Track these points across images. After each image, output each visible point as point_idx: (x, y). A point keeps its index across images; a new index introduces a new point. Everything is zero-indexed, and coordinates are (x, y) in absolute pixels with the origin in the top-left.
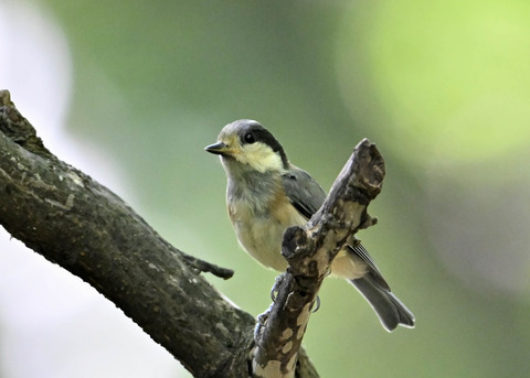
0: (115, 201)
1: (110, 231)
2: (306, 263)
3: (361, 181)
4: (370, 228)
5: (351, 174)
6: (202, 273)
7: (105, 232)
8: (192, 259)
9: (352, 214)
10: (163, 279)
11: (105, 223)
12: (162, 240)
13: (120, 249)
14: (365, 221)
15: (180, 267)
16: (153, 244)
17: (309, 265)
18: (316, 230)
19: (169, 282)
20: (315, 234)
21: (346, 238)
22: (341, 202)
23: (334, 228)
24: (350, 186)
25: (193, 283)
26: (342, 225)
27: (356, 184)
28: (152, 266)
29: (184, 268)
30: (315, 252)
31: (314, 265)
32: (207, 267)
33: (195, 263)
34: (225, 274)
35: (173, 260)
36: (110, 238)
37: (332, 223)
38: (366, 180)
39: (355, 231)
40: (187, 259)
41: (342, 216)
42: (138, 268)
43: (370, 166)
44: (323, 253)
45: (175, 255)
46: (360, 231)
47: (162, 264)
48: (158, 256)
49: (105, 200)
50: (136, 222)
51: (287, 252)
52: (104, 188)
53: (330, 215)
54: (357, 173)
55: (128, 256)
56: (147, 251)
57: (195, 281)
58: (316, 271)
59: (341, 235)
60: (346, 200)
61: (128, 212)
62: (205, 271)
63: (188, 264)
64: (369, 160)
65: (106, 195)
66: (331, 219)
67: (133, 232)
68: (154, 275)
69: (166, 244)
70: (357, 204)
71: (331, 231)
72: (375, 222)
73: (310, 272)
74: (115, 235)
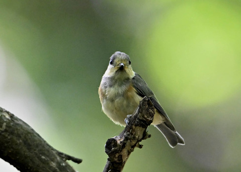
0: (26, 126)
1: (23, 140)
2: (117, 156)
3: (143, 116)
4: (148, 139)
5: (138, 113)
6: (67, 161)
7: (21, 141)
8: (62, 154)
9: (139, 132)
10: (48, 164)
11: (20, 137)
12: (48, 145)
13: (28, 149)
14: (145, 136)
15: (56, 158)
16: (43, 147)
17: (118, 157)
18: (122, 140)
19: (51, 165)
20: (121, 142)
21: (136, 144)
22: (134, 127)
23: (130, 139)
24: (138, 119)
25: (63, 166)
26: (134, 138)
27: (141, 118)
28: (43, 157)
29: (58, 158)
30: (121, 151)
31: (121, 157)
32: (70, 158)
33: (63, 156)
34: (78, 161)
35: (53, 155)
36: (23, 144)
37: (129, 137)
38: (146, 116)
39: (140, 141)
40: (60, 154)
41: (134, 133)
42: (36, 158)
43: (147, 110)
44: (125, 151)
45: (54, 152)
46: (143, 140)
47: (48, 156)
48: (46, 152)
49: (21, 126)
50: (35, 136)
51: (108, 150)
52: (20, 120)
53: (128, 133)
54: (141, 113)
55: (32, 153)
56: (41, 150)
57: (64, 164)
58: (122, 160)
59: (134, 143)
60: (136, 126)
61: (32, 132)
62: (69, 160)
63: (60, 156)
64: (147, 106)
65: (21, 123)
66: (129, 135)
67: (35, 141)
68: (44, 162)
69: (50, 146)
70: (141, 128)
71: (129, 141)
72: (150, 136)
73: (119, 160)
74: (26, 142)
